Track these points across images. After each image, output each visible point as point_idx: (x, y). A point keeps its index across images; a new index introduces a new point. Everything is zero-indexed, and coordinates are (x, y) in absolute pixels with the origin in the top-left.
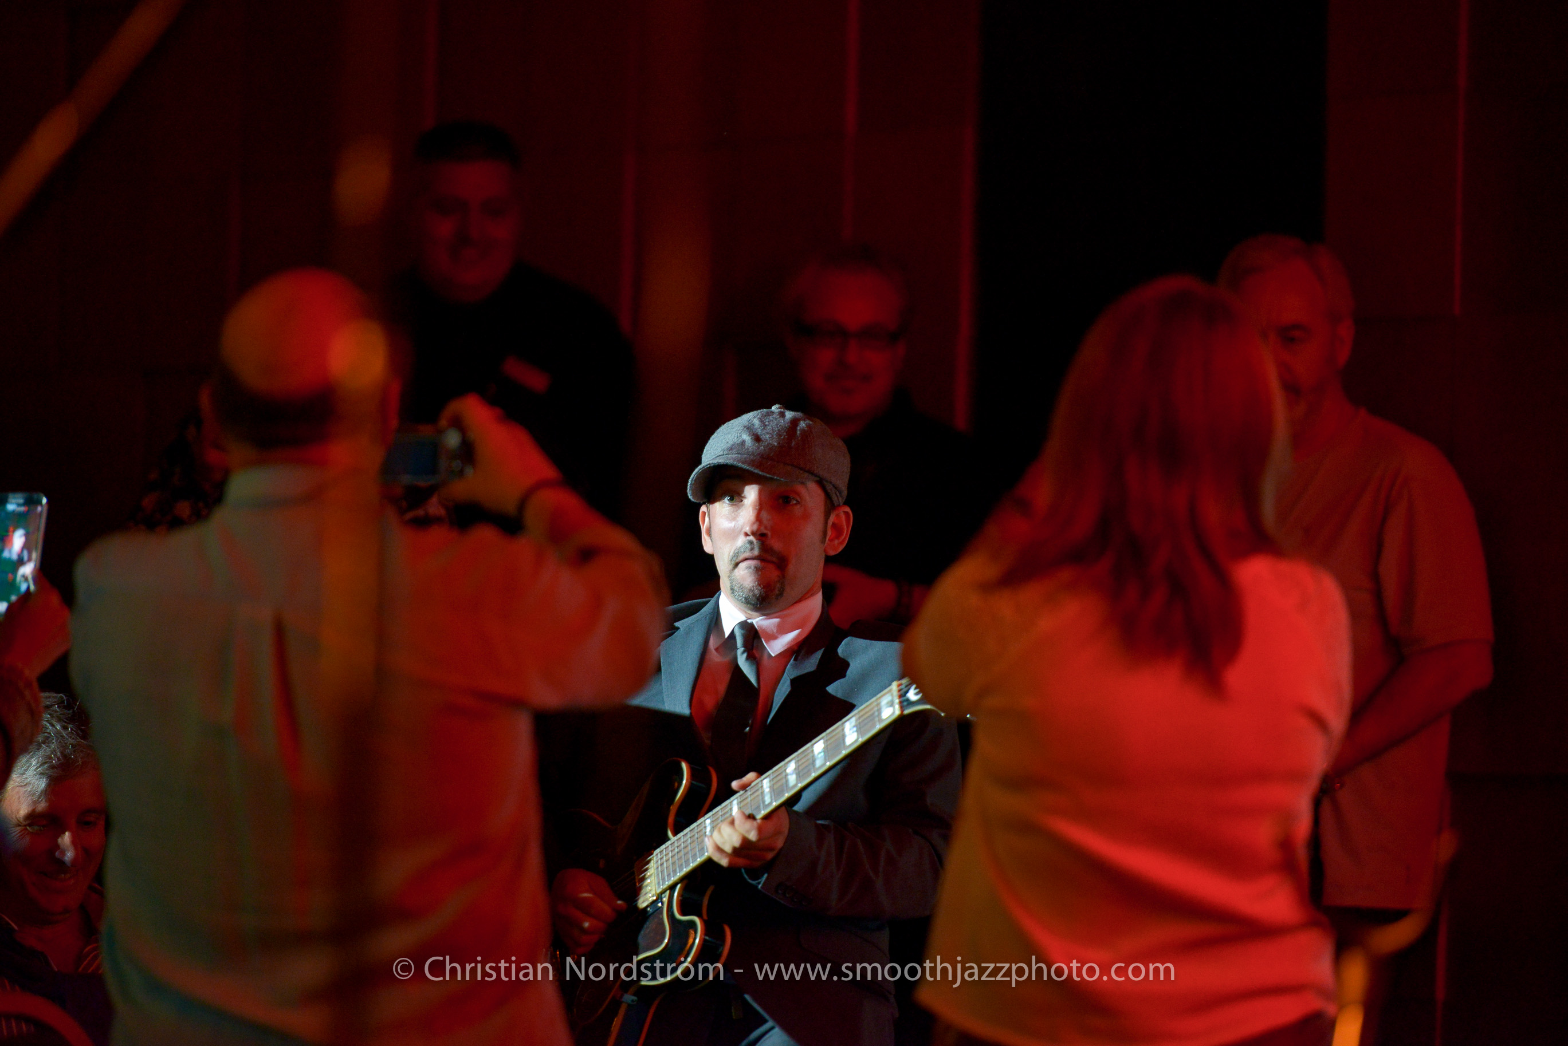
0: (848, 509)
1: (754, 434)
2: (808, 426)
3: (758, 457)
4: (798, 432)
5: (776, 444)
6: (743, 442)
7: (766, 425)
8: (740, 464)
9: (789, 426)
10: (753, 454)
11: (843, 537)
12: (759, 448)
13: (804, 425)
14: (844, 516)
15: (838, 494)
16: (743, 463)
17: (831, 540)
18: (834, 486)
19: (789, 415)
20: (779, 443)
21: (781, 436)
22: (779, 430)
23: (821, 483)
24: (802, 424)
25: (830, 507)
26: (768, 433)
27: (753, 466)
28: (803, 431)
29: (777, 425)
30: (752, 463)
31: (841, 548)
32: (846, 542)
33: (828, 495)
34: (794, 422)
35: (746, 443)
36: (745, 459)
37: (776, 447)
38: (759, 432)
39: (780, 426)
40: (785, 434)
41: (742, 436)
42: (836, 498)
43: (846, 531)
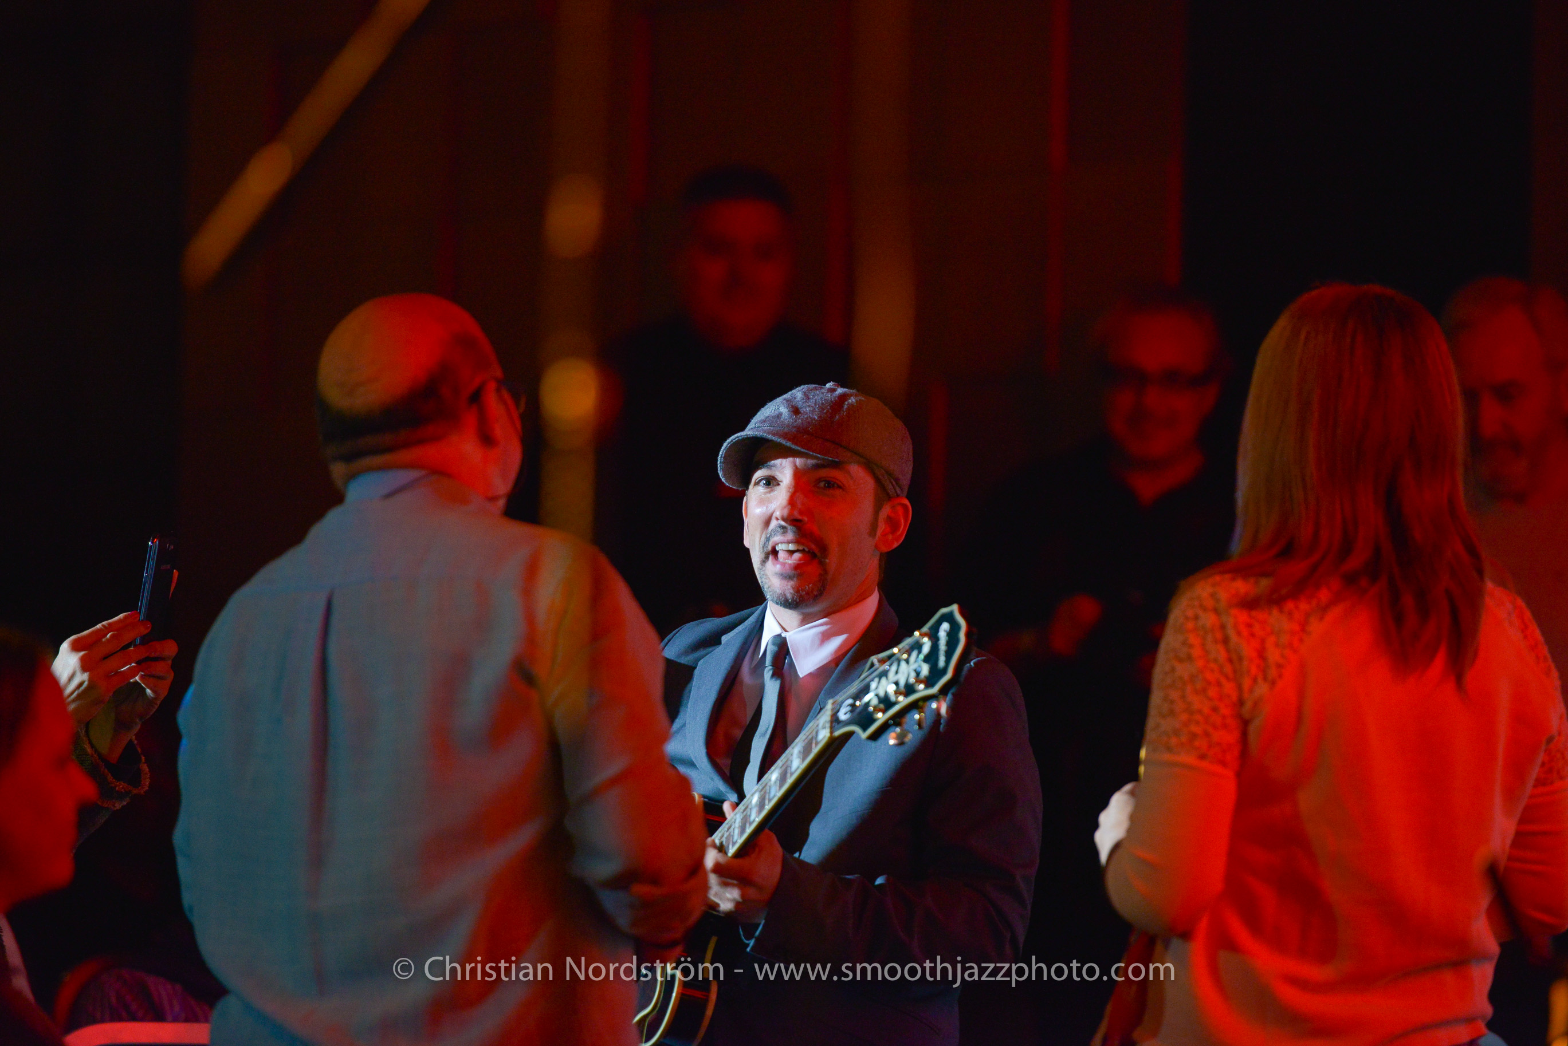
0: (907, 502)
1: (793, 407)
2: (859, 402)
3: (794, 430)
4: (846, 407)
5: (816, 418)
6: (780, 414)
7: (809, 398)
8: (770, 437)
9: (836, 400)
10: (788, 426)
11: (899, 533)
12: (796, 421)
13: (854, 400)
14: (902, 511)
15: (894, 483)
16: (774, 435)
17: (884, 534)
18: (887, 472)
19: (840, 391)
20: (820, 417)
21: (823, 409)
22: (822, 404)
23: (869, 466)
24: (852, 400)
25: (883, 496)
26: (809, 406)
27: (785, 438)
28: (851, 406)
29: (822, 398)
30: (785, 436)
31: (896, 545)
32: (902, 539)
33: (878, 481)
34: (843, 398)
35: (783, 416)
36: (777, 431)
37: (817, 420)
38: (800, 404)
39: (825, 400)
40: (829, 407)
41: (780, 409)
42: (890, 486)
43: (902, 527)
